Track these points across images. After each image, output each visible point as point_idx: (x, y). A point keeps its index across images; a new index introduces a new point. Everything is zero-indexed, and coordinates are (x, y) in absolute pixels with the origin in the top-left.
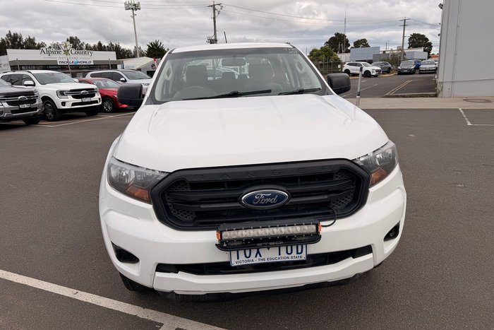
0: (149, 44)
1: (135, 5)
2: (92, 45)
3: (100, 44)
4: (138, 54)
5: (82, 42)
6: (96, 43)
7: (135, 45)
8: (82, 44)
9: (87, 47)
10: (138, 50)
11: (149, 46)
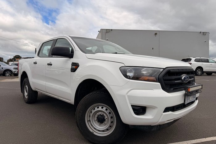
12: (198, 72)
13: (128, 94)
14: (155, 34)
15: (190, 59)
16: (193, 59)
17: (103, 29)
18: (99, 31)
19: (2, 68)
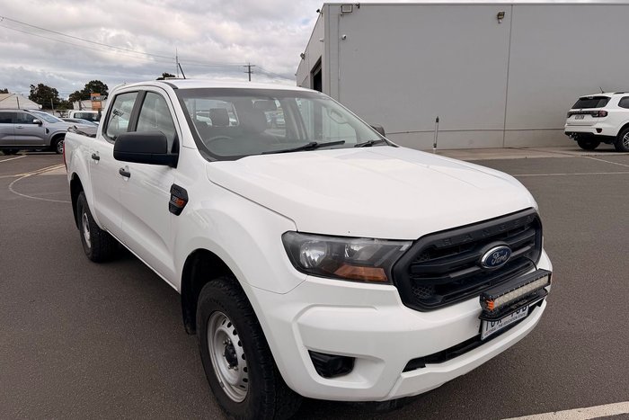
12: (625, 140)
13: (301, 320)
14: (499, 15)
15: (607, 99)
16: (615, 98)
17: (329, 5)
18: (318, 11)
19: (48, 131)
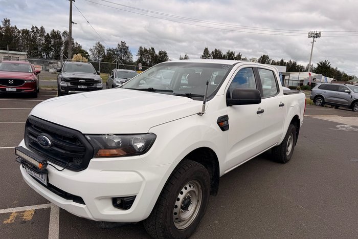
0: (319, 63)
1: (317, 34)
2: (276, 61)
3: (282, 61)
4: (309, 70)
5: (270, 59)
6: (280, 60)
7: (309, 63)
8: (270, 60)
9: (272, 62)
10: (310, 67)
11: (318, 65)
19: (351, 97)
